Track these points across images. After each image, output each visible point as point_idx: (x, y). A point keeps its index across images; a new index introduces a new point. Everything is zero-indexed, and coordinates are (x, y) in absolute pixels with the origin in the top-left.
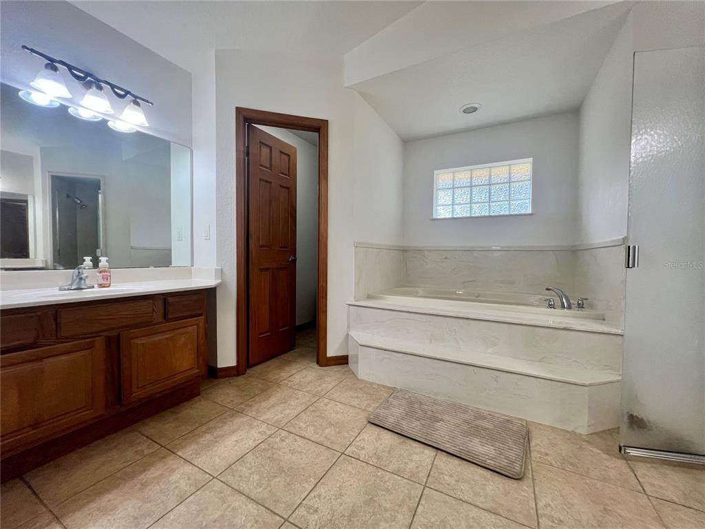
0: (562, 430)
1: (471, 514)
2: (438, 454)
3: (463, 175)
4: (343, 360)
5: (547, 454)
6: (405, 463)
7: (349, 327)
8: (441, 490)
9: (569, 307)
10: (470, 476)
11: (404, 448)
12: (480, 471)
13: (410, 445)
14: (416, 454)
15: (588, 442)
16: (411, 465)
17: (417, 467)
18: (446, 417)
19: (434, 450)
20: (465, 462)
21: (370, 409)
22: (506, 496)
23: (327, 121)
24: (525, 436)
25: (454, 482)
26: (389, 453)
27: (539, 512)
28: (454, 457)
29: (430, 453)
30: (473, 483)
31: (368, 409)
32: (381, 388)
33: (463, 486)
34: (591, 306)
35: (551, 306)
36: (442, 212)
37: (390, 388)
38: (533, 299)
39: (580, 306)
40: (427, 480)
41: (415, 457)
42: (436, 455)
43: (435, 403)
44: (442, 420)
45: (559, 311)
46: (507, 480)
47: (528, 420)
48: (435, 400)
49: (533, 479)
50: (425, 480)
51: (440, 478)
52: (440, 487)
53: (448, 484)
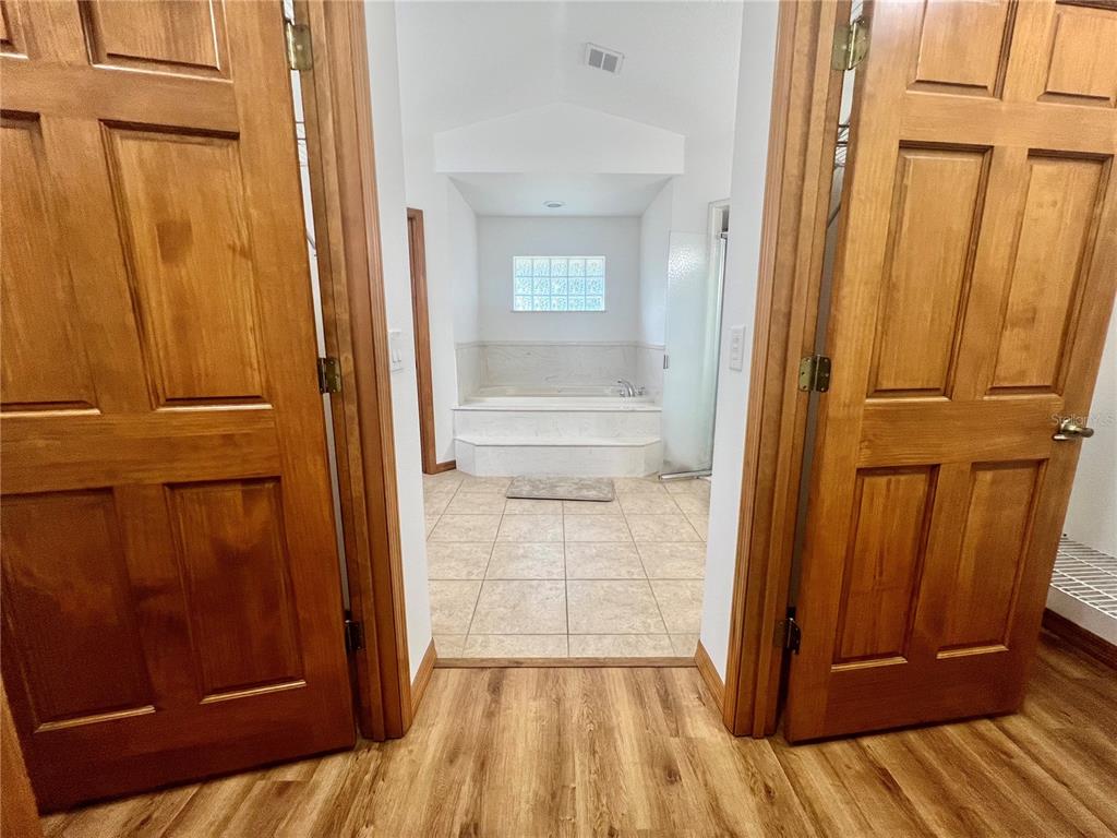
3: (541, 262)
4: (451, 466)
5: (624, 489)
6: (546, 509)
7: (454, 432)
8: (573, 514)
9: (634, 395)
10: (585, 506)
11: (541, 504)
12: (590, 503)
13: (544, 502)
15: (644, 480)
16: (551, 509)
17: (555, 509)
19: (560, 501)
20: (580, 501)
21: (503, 492)
22: (607, 508)
23: (421, 212)
24: (611, 484)
25: (578, 510)
26: (533, 508)
27: (623, 509)
28: (574, 501)
30: (588, 507)
31: (501, 492)
32: (501, 479)
33: (583, 510)
34: (647, 393)
35: (623, 396)
36: (520, 304)
38: (607, 391)
39: (641, 394)
40: (563, 513)
42: (563, 502)
45: (627, 399)
46: (606, 503)
47: (613, 477)
49: (619, 500)
51: (570, 510)
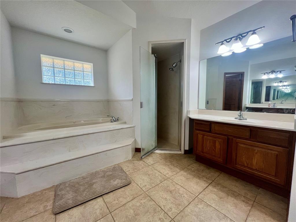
0: (126, 161)
1: (130, 205)
2: (103, 197)
5: (129, 171)
6: (95, 213)
8: (116, 208)
10: (119, 195)
11: (88, 207)
12: (120, 190)
13: (89, 204)
14: (96, 205)
15: (133, 161)
16: (98, 212)
17: (101, 210)
18: (94, 181)
19: (100, 197)
20: (114, 192)
21: (49, 208)
22: (132, 191)
24: (122, 169)
25: (117, 201)
26: (84, 217)
27: (141, 187)
28: (110, 193)
29: (100, 200)
30: (122, 196)
31: (47, 209)
32: (44, 192)
33: (121, 199)
37: (52, 187)
40: (109, 210)
41: (96, 207)
42: (103, 198)
43: (84, 178)
44: (94, 183)
46: (128, 186)
47: (117, 163)
48: (83, 177)
49: (133, 180)
50: (108, 211)
51: (112, 205)
52: (115, 208)
53: (117, 204)
